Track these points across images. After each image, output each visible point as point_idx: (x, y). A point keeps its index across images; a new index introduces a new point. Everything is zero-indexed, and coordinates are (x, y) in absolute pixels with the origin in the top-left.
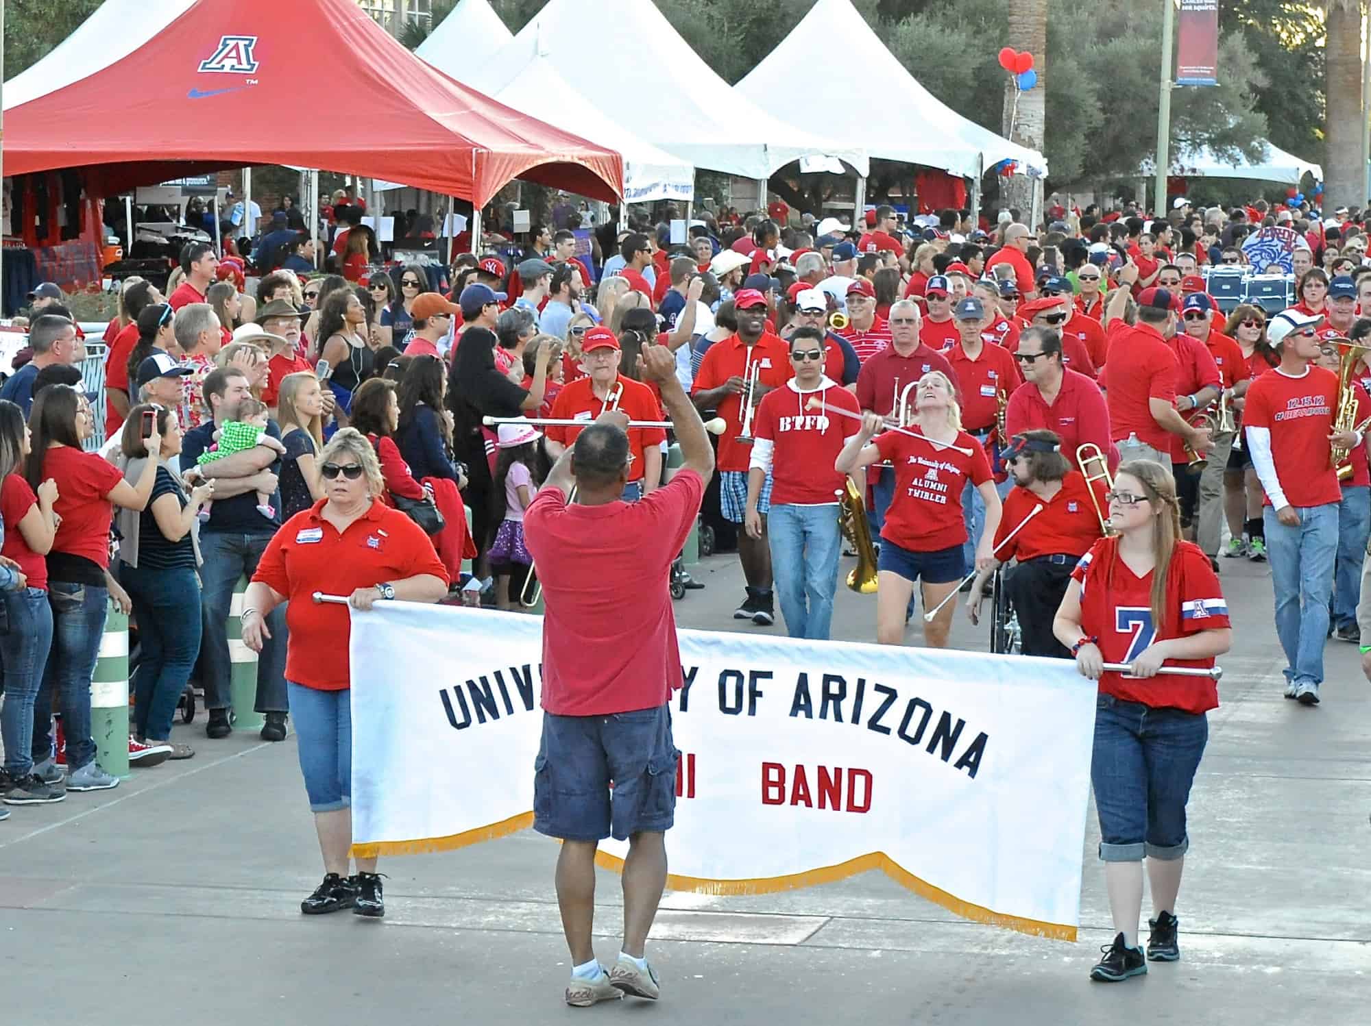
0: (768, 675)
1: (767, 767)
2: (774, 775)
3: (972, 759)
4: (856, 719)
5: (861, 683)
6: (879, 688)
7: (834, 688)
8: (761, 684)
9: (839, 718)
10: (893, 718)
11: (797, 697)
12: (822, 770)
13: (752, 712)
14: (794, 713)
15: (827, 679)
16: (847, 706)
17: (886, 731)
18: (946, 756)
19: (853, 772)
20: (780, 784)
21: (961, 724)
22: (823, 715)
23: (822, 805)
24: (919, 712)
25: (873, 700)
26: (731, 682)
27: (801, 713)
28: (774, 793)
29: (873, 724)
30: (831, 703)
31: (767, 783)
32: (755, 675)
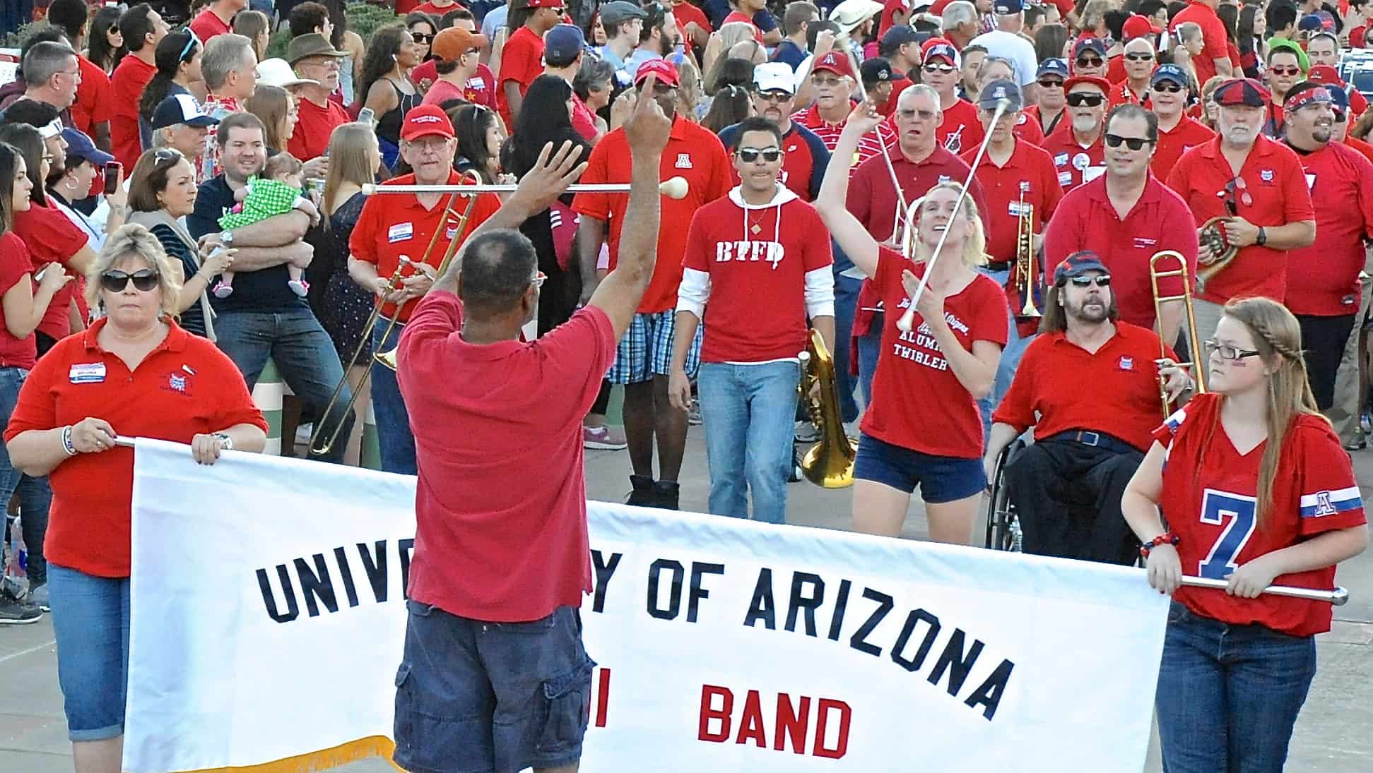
0: (718, 569)
1: (708, 691)
2: (717, 702)
3: (989, 695)
4: (834, 634)
5: (845, 586)
6: (869, 593)
7: (807, 590)
8: (707, 580)
9: (811, 630)
10: (885, 635)
11: (756, 600)
12: (784, 699)
13: (692, 617)
14: (750, 621)
15: (799, 578)
16: (824, 615)
17: (876, 651)
18: (954, 688)
19: (825, 704)
20: (725, 716)
21: (978, 646)
22: (790, 626)
23: (779, 745)
24: (922, 628)
25: (859, 610)
26: (666, 576)
27: (760, 622)
28: (715, 726)
29: (858, 642)
30: (801, 610)
31: (706, 713)
32: (699, 568)
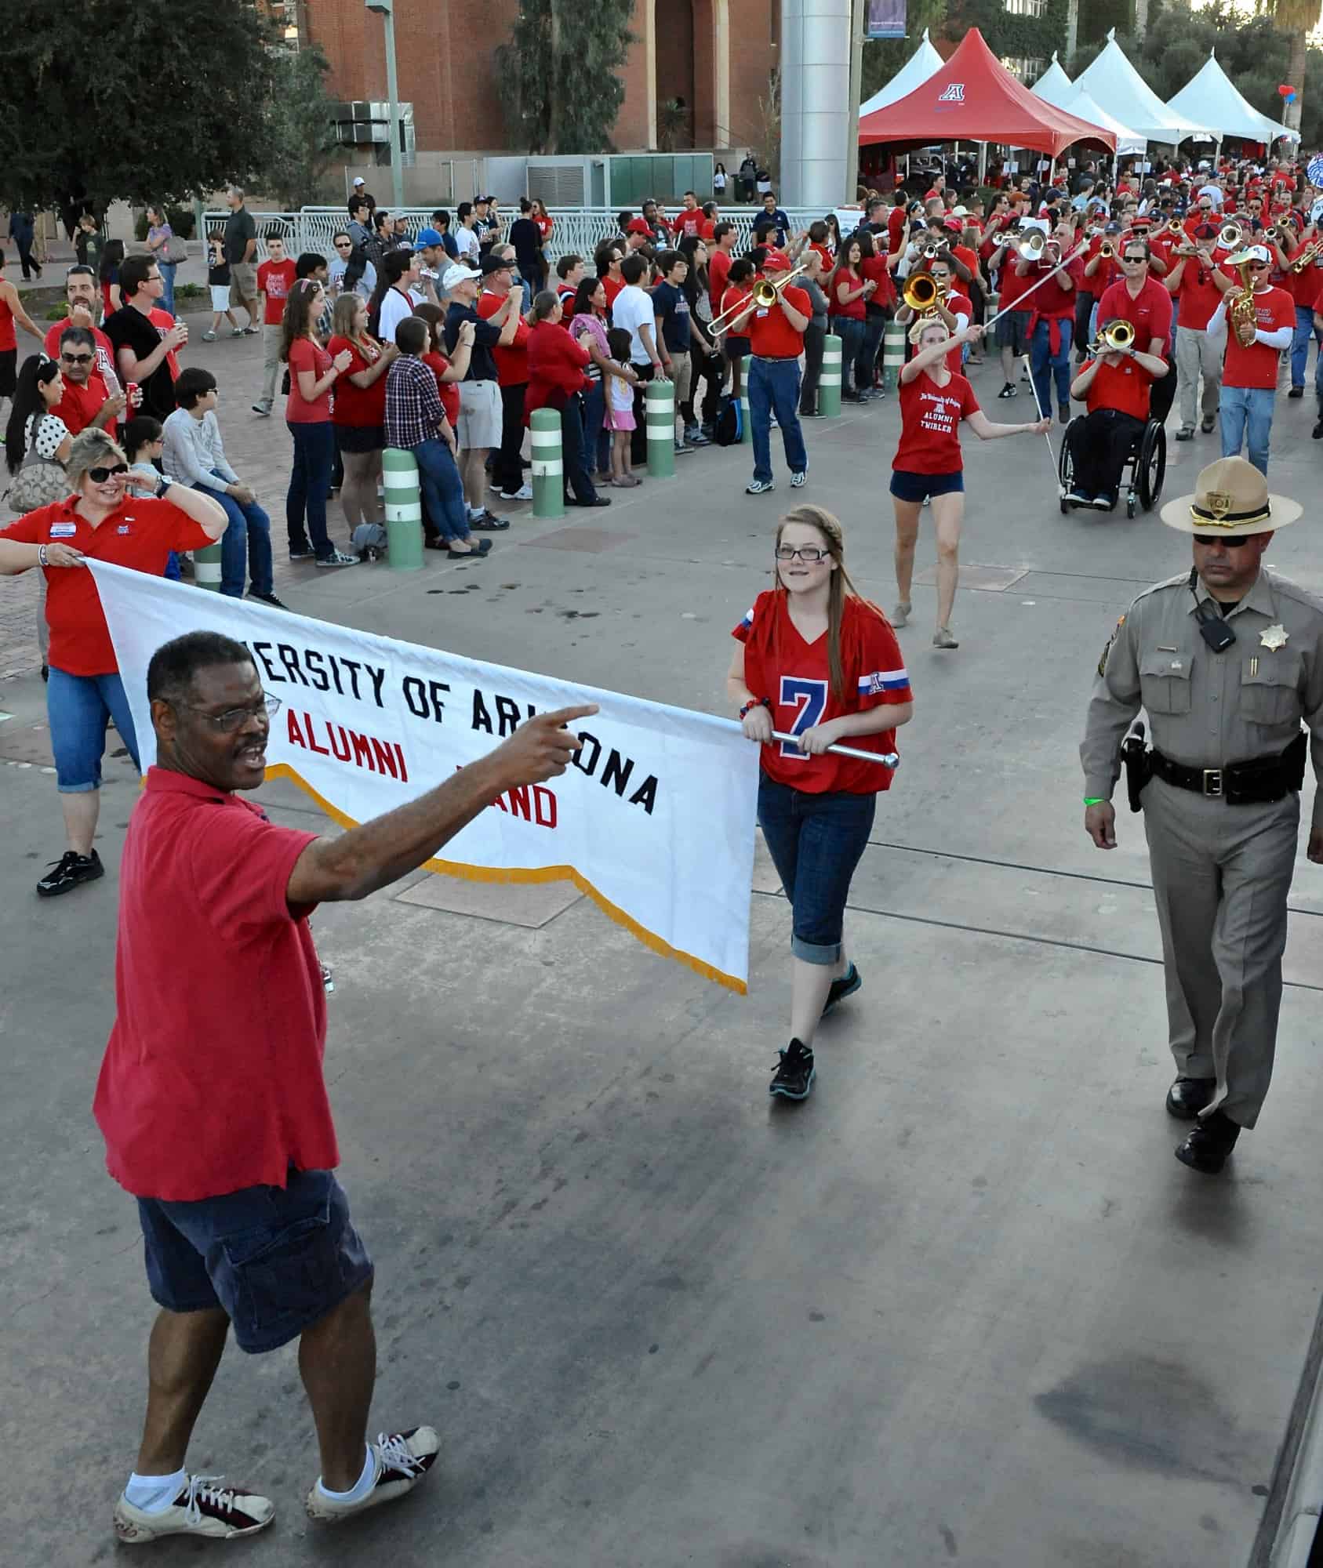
0: (446, 688)
3: (645, 797)
7: (507, 709)
8: (441, 695)
11: (476, 710)
13: (439, 719)
14: (476, 726)
15: (500, 701)
18: (620, 790)
21: (630, 764)
22: (502, 732)
23: (515, 812)
24: (589, 746)
26: (414, 689)
27: (482, 727)
30: (508, 721)
32: (435, 686)
